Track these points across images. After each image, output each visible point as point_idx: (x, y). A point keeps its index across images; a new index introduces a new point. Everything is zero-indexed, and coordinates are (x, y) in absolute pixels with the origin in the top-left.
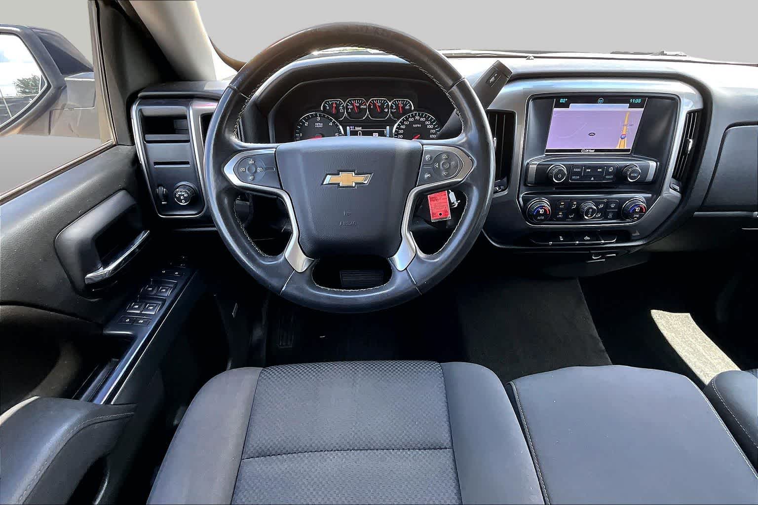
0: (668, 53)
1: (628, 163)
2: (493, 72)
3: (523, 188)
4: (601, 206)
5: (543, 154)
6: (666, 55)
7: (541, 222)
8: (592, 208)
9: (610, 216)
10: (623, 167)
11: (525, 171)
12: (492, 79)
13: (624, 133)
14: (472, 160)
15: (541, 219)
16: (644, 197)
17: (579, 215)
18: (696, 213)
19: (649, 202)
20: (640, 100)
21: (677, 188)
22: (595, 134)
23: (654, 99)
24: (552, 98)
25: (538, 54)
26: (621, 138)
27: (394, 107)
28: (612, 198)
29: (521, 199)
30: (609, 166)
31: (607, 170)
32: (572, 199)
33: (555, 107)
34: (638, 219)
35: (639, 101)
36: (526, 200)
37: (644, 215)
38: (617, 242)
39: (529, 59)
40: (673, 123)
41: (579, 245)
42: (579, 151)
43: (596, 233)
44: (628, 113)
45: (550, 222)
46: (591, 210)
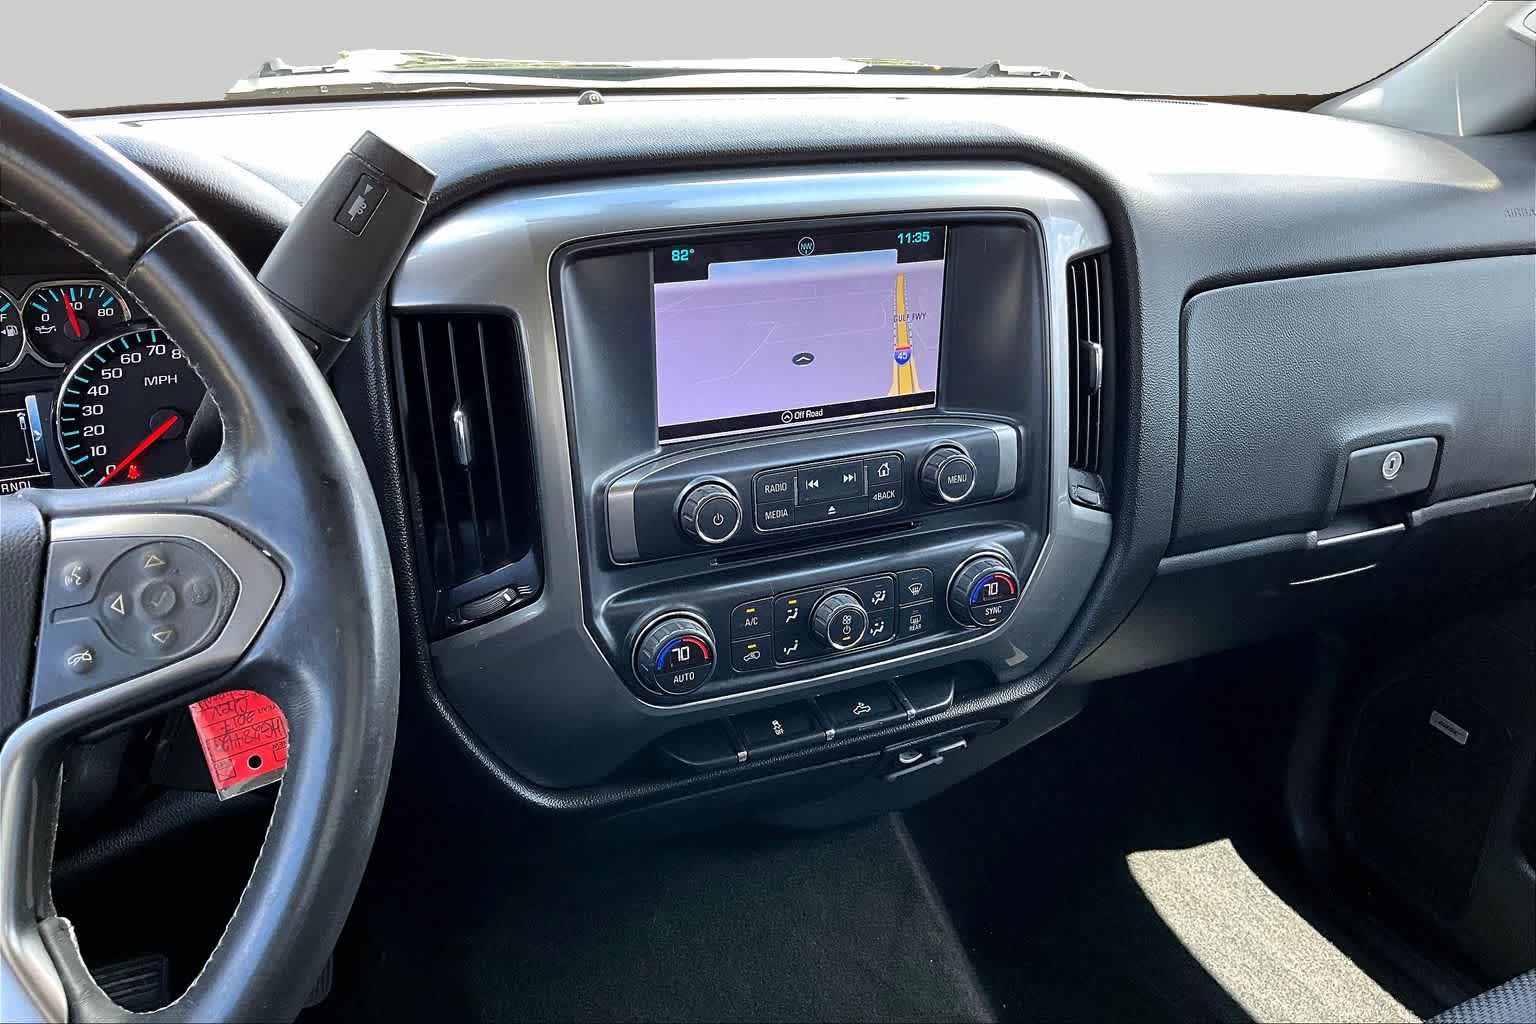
0: (1011, 69)
1: (935, 441)
2: (352, 181)
3: (599, 578)
4: (880, 597)
5: (652, 446)
6: (1005, 74)
7: (689, 692)
8: (849, 611)
9: (916, 623)
10: (917, 458)
11: (595, 515)
12: (357, 206)
13: (903, 343)
14: (276, 560)
15: (687, 684)
16: (1006, 545)
17: (813, 641)
18: (1164, 562)
19: (1023, 558)
20: (926, 234)
21: (1094, 497)
22: (812, 358)
23: (966, 229)
24: (642, 248)
25: (622, 83)
26: (899, 361)
27: (46, 317)
28: (907, 566)
29: (601, 624)
30: (875, 462)
31: (873, 476)
32: (782, 591)
33: (656, 282)
34: (1001, 617)
35: (923, 236)
36: (620, 623)
37: (1015, 602)
38: (957, 701)
39: (586, 101)
40: (1036, 300)
41: (837, 738)
42: (774, 418)
43: (884, 690)
44: (900, 279)
45: (723, 684)
46: (847, 620)
